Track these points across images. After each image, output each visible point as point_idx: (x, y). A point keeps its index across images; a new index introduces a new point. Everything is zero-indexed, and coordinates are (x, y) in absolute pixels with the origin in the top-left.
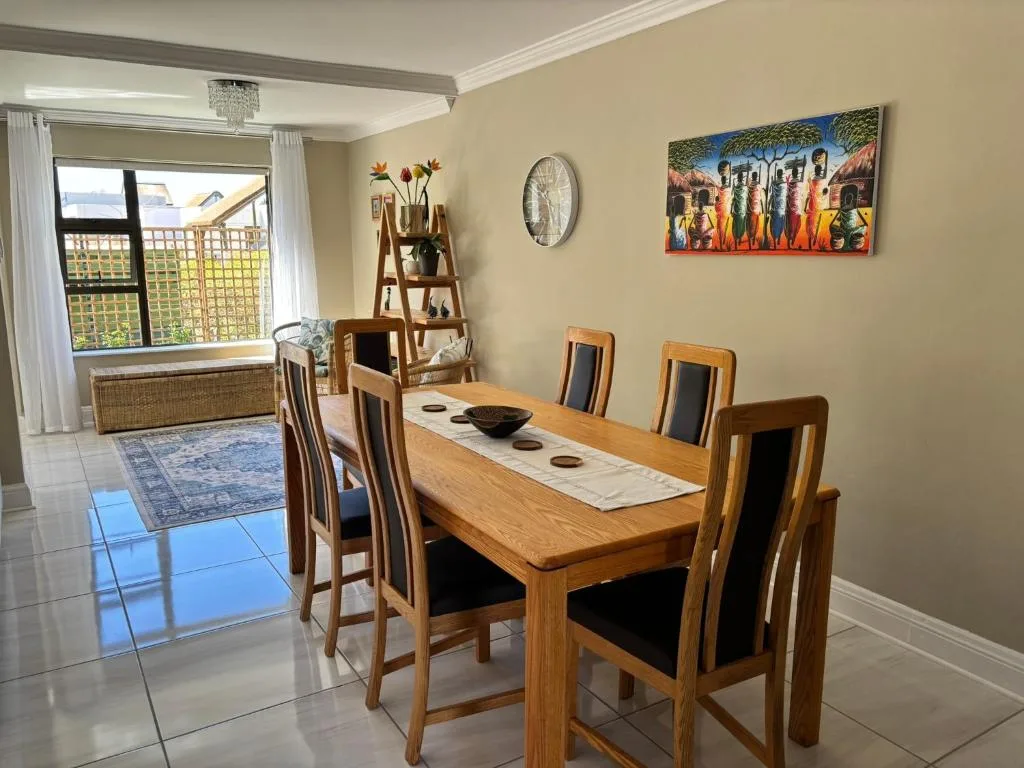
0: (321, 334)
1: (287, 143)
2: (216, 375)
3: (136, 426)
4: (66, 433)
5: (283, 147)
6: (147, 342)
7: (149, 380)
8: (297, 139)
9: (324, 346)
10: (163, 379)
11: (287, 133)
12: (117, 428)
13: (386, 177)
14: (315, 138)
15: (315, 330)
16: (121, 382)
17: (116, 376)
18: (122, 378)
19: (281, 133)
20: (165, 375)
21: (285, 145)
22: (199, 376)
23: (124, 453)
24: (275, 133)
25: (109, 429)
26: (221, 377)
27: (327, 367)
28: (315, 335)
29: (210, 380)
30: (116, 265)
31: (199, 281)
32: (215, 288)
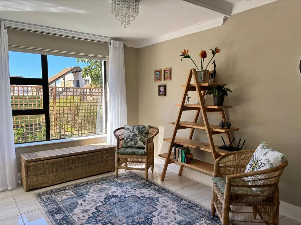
0: (136, 133)
1: (117, 46)
2: (86, 155)
3: (46, 185)
4: (9, 190)
5: (115, 47)
6: (48, 138)
7: (54, 160)
8: (120, 44)
9: (138, 139)
10: (61, 159)
11: (117, 41)
12: (36, 187)
13: (188, 57)
14: (128, 46)
15: (133, 131)
16: (39, 162)
17: (37, 159)
18: (40, 160)
19: (115, 41)
20: (62, 156)
21: (116, 47)
22: (78, 156)
23: (46, 209)
24: (112, 41)
25: (31, 188)
26: (88, 156)
27: (145, 150)
28: (133, 134)
29: (83, 157)
30: (20, 101)
31: (54, 107)
32: (60, 110)
